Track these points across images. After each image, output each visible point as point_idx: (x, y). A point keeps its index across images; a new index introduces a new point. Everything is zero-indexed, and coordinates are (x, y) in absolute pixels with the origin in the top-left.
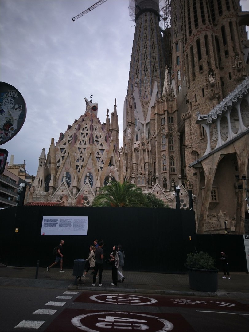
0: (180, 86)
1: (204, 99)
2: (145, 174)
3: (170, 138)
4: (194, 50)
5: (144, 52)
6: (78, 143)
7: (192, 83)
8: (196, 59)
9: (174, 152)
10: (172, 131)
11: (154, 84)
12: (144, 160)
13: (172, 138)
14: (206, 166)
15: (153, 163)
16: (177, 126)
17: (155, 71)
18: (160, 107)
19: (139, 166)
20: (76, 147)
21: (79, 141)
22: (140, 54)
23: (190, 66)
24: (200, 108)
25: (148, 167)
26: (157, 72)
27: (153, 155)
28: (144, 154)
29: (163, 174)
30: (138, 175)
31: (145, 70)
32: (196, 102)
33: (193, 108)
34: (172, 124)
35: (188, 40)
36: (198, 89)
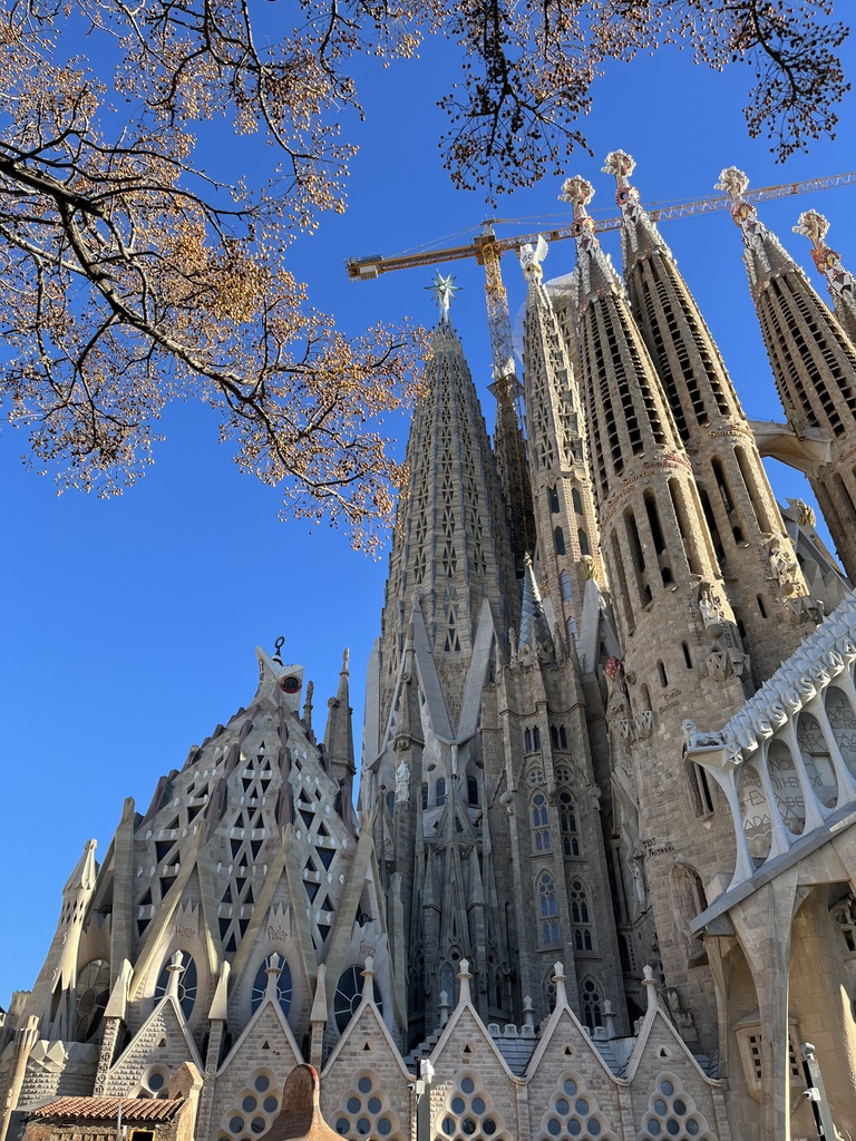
1: (692, 676)
2: (474, 956)
3: (563, 808)
4: (638, 521)
5: (444, 505)
6: (231, 819)
7: (642, 620)
8: (647, 546)
9: (582, 862)
10: (567, 779)
11: (480, 606)
12: (468, 891)
13: (571, 808)
14: (752, 931)
15: (499, 906)
16: (584, 760)
17: (480, 566)
19: (447, 922)
20: (223, 838)
21: (234, 811)
22: (429, 510)
23: (629, 567)
24: (685, 708)
25: (482, 926)
26: (488, 569)
27: (500, 874)
28: (466, 868)
29: (545, 957)
30: (442, 958)
31: (448, 559)
32: (666, 684)
33: (658, 703)
34: (566, 751)
35: (613, 488)
36: (669, 642)
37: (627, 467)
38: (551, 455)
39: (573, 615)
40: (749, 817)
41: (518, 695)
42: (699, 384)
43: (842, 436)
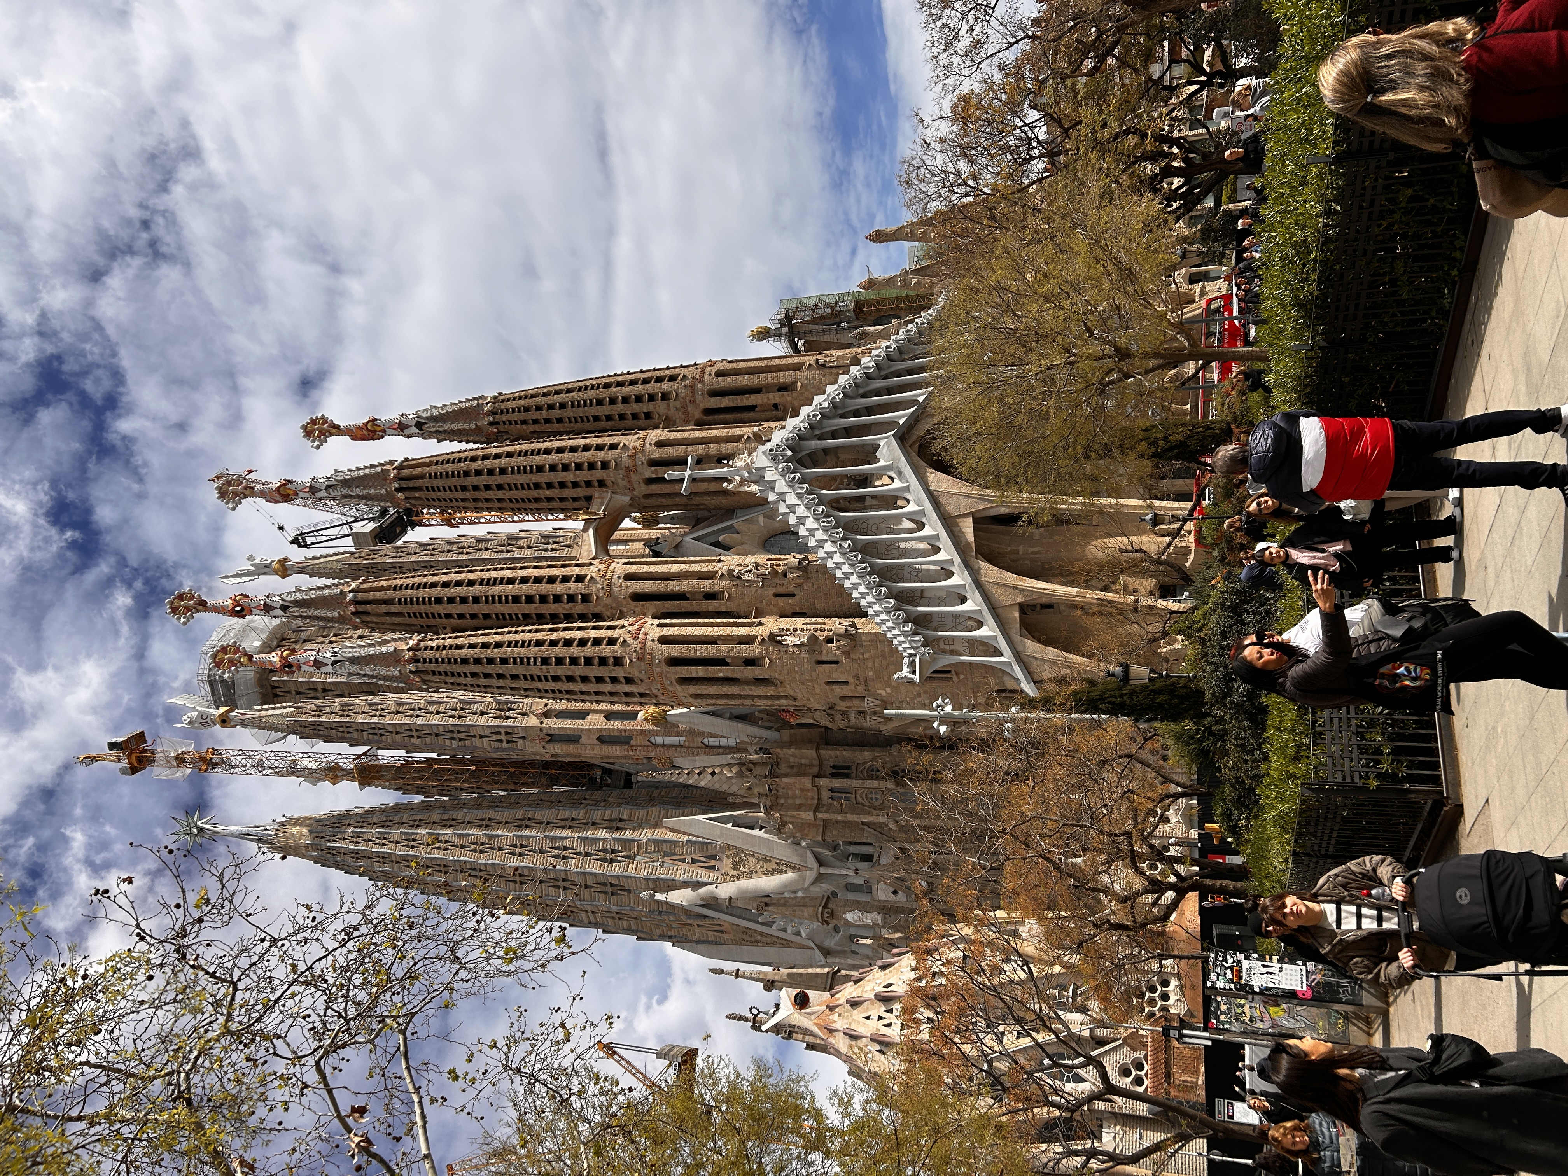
0: (705, 741)
3: (904, 776)
4: (694, 675)
7: (786, 689)
8: (719, 672)
10: (878, 771)
16: (866, 753)
18: (790, 801)
23: (735, 690)
24: (871, 673)
32: (846, 683)
33: (861, 690)
34: (854, 768)
35: (650, 689)
36: (814, 674)
37: (635, 673)
38: (507, 733)
39: (700, 740)
40: (961, 650)
41: (798, 802)
42: (544, 592)
43: (609, 483)
